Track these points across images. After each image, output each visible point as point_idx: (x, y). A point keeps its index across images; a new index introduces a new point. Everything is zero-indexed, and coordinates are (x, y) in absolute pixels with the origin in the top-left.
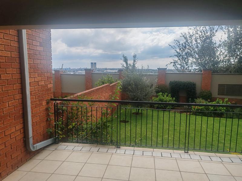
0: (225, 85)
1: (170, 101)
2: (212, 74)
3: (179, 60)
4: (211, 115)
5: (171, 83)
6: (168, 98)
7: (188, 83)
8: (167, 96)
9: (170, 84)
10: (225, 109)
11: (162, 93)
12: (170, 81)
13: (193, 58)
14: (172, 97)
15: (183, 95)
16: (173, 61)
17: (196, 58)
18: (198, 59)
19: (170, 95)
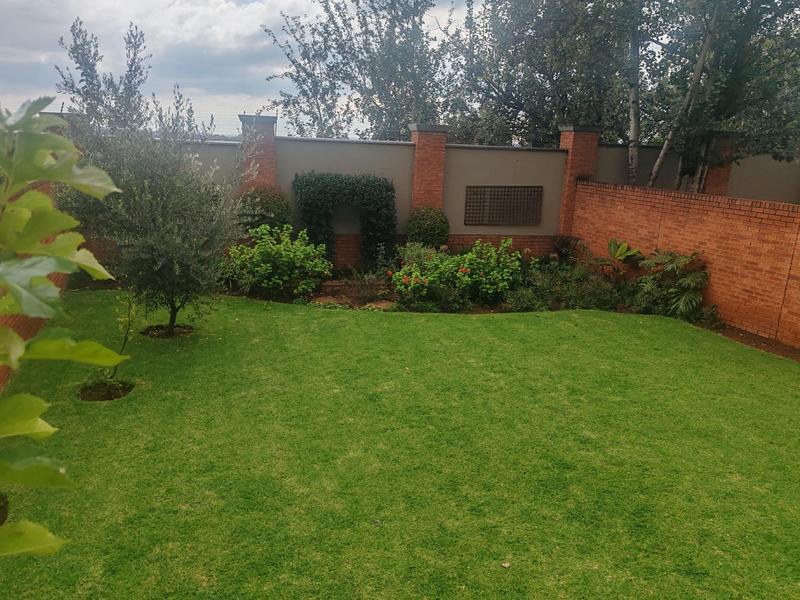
0: (485, 187)
1: (307, 257)
2: (447, 147)
3: (301, 98)
4: (464, 304)
5: (299, 184)
6: (297, 248)
7: (368, 181)
8: (293, 237)
9: (295, 184)
10: (508, 279)
11: (272, 227)
12: (296, 175)
13: (353, 87)
14: (314, 240)
15: (346, 229)
16: (280, 98)
17: (362, 90)
18: (371, 92)
19: (303, 233)
